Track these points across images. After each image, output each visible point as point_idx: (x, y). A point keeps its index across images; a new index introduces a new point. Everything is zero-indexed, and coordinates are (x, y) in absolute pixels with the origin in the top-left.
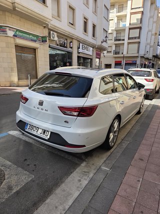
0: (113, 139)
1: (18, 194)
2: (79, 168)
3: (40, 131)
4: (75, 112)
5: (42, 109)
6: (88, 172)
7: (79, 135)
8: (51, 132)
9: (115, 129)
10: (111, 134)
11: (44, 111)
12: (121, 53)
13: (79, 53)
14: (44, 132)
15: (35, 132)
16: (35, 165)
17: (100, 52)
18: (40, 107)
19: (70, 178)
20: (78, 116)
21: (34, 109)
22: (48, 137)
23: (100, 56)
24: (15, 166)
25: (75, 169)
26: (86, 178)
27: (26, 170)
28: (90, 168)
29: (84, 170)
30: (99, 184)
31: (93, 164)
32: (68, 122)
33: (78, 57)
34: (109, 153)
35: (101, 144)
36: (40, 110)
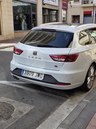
0: (90, 82)
1: (28, 115)
2: (66, 102)
3: (35, 74)
4: (63, 58)
5: (36, 58)
6: (73, 104)
7: (67, 75)
8: (45, 74)
9: (92, 75)
10: (88, 78)
11: (38, 59)
12: (90, 2)
13: (44, 4)
14: (39, 75)
15: (31, 76)
16: (32, 101)
17: (67, 2)
18: (35, 56)
19: (61, 107)
20: (65, 61)
21: (29, 58)
22: (43, 78)
23: (67, 6)
24: (18, 102)
25: (62, 103)
26: (72, 107)
27: (27, 104)
28: (74, 102)
29: (70, 103)
30: (83, 108)
31: (76, 100)
32: (57, 67)
33: (43, 9)
34: (87, 94)
35: (81, 85)
36: (34, 59)
